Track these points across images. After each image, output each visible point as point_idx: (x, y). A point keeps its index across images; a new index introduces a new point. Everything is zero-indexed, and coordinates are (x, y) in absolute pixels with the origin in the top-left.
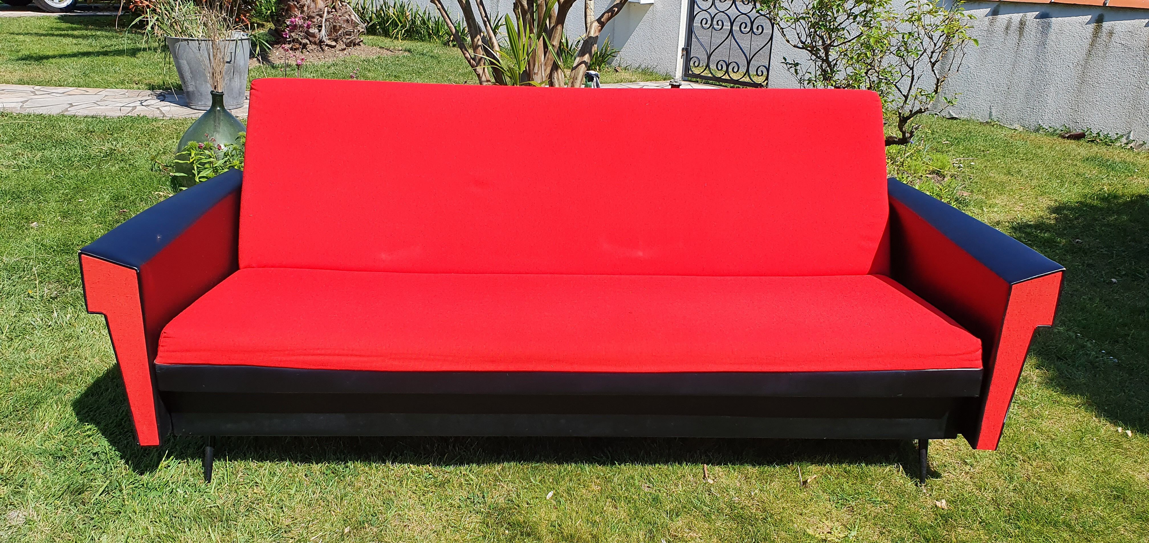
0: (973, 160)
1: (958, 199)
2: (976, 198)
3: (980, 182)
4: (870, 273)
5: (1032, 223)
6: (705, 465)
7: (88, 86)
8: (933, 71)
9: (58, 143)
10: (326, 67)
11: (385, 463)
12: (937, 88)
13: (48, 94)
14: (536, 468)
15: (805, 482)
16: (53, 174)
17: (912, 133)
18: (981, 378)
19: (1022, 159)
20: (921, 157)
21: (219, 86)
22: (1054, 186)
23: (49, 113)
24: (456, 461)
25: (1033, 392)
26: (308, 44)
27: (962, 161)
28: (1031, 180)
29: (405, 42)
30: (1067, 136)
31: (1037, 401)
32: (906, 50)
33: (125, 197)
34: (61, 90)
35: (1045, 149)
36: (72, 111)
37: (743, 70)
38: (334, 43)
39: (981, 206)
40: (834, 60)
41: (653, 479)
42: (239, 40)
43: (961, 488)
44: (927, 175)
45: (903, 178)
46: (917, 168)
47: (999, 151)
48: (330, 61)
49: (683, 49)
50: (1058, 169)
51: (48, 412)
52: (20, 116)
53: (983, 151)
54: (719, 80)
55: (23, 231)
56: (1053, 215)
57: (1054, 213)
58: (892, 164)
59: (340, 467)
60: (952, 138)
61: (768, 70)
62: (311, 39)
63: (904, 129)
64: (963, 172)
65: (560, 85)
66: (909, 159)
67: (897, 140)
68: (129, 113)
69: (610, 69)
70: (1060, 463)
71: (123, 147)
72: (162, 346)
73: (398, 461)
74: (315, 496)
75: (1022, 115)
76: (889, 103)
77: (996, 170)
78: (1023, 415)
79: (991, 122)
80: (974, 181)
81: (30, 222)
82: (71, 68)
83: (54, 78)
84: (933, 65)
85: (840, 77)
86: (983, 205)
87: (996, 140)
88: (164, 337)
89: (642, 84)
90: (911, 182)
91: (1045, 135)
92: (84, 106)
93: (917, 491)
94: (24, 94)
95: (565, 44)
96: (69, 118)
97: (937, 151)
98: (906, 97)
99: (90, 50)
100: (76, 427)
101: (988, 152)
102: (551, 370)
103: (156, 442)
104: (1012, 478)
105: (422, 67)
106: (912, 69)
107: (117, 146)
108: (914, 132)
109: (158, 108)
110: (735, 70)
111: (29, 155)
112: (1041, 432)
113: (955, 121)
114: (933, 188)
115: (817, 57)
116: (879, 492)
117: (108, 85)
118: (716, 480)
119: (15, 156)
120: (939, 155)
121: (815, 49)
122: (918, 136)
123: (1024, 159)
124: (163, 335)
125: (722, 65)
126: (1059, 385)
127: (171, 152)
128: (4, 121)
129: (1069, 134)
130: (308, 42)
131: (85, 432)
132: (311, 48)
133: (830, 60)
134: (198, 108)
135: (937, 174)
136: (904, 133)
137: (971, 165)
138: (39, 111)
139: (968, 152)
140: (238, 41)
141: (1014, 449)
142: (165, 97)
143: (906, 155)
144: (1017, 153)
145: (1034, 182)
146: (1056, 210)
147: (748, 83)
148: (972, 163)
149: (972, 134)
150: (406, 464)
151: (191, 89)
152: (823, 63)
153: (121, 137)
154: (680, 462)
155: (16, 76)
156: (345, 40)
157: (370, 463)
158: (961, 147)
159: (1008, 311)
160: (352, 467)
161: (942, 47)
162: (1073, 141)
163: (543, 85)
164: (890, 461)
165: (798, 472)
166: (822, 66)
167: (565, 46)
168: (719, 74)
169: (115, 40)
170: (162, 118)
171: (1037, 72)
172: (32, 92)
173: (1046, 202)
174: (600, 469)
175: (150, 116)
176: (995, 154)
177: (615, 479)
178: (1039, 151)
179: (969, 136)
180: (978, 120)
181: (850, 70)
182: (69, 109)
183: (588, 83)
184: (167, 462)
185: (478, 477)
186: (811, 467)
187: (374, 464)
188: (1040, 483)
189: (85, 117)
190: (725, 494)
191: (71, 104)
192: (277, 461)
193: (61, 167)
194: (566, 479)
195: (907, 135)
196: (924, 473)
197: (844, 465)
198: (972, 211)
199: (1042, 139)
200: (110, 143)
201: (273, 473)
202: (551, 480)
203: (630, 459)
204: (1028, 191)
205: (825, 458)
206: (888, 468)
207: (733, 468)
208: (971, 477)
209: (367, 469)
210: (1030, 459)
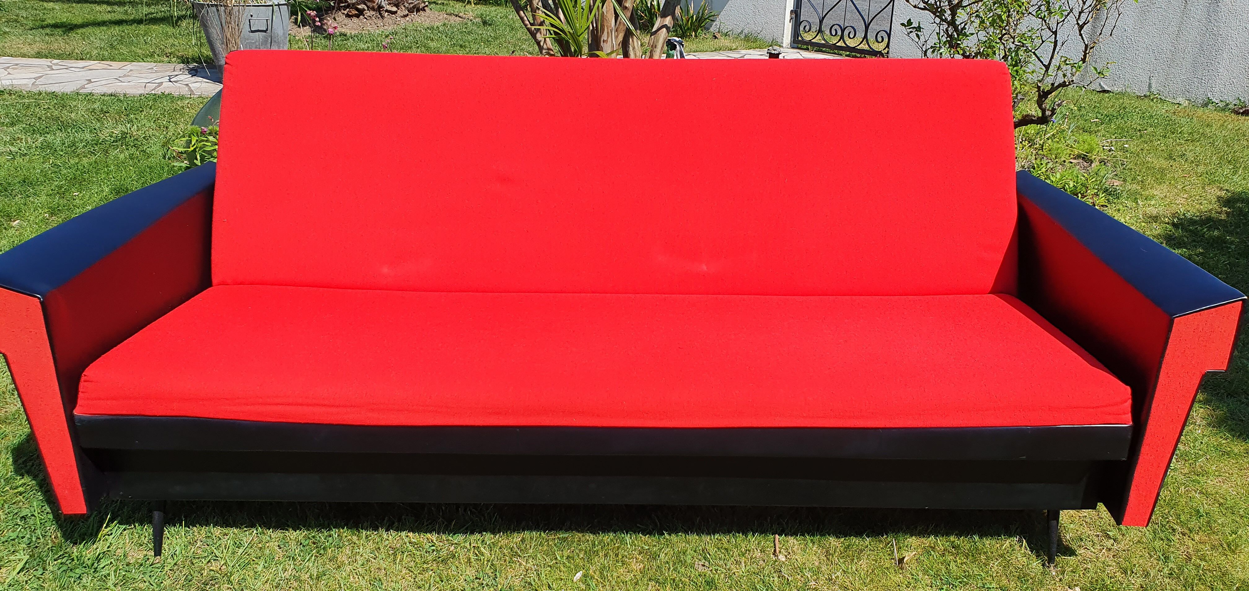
0: (1127, 141)
1: (1107, 190)
2: (1129, 188)
3: (1134, 169)
4: (992, 292)
5: (1198, 218)
6: (777, 536)
7: (113, 60)
8: (1081, 35)
9: (64, 126)
10: (384, 37)
11: (378, 531)
12: (1085, 56)
13: (66, 69)
14: (565, 539)
15: (901, 561)
16: (51, 163)
17: (1053, 111)
18: (1130, 437)
19: (1186, 140)
20: (1064, 138)
22: (1225, 173)
23: (62, 91)
24: (467, 528)
25: (1196, 439)
26: (365, 10)
27: (1114, 143)
28: (1197, 165)
29: (478, 6)
30: (1241, 111)
31: (1201, 453)
32: (1048, 9)
34: (81, 64)
35: (1214, 127)
36: (89, 88)
37: (860, 35)
38: (394, 9)
39: (1136, 199)
40: (962, 23)
41: (710, 555)
42: (275, 5)
43: (1100, 570)
44: (1072, 161)
45: (1042, 164)
46: (1059, 151)
47: (1160, 131)
48: (390, 29)
49: (792, 11)
50: (1230, 152)
52: (30, 95)
53: (1140, 130)
54: (833, 49)
56: (1225, 208)
57: (1226, 206)
58: (1030, 146)
59: (321, 536)
60: (1102, 115)
61: (889, 36)
62: (369, 4)
63: (1043, 106)
64: (1115, 157)
65: (635, 55)
66: (1050, 140)
67: (1035, 119)
68: (153, 90)
69: (708, 35)
70: (1230, 538)
71: (138, 130)
72: (82, 392)
73: (394, 528)
74: (285, 574)
75: (1188, 87)
76: (1028, 74)
77: (1155, 153)
78: (1183, 471)
79: (1150, 96)
80: (1128, 167)
81: (12, 220)
82: (98, 38)
83: (77, 51)
84: (1081, 28)
85: (970, 44)
86: (1138, 197)
87: (1155, 117)
88: (85, 381)
89: (744, 52)
90: (1052, 169)
91: (1215, 110)
92: (103, 83)
93: (1043, 573)
94: (39, 69)
95: (656, 7)
96: (84, 96)
97: (1084, 131)
98: (1047, 67)
99: (124, 17)
100: (7, 481)
101: (1145, 132)
103: (82, 509)
104: (1167, 558)
105: (493, 35)
106: (1055, 33)
107: (132, 129)
108: (1055, 109)
109: (187, 85)
110: (852, 36)
111: (29, 139)
112: (1207, 495)
113: (1107, 95)
114: (1078, 177)
115: (942, 20)
116: (994, 575)
117: (136, 58)
118: (789, 557)
119: (13, 141)
120: (1086, 136)
121: (939, 10)
122: (1061, 112)
123: (1189, 140)
124: (83, 378)
125: (836, 30)
126: (1231, 430)
128: (10, 99)
129: (1244, 109)
130: (366, 8)
131: (17, 488)
132: (368, 14)
133: (957, 23)
135: (1083, 158)
136: (1043, 111)
138: (52, 89)
139: (1122, 132)
140: (275, 7)
141: (1170, 518)
142: (197, 72)
143: (1047, 136)
144: (1180, 133)
145: (1201, 169)
146: (1229, 202)
147: (867, 50)
148: (1125, 146)
149: (1127, 110)
150: (404, 532)
152: (948, 27)
153: (136, 119)
154: (745, 531)
155: (36, 47)
156: (407, 5)
157: (359, 531)
158: (1112, 127)
159: (1167, 352)
160: (336, 536)
161: (1093, 5)
163: (613, 56)
164: (1011, 533)
165: (893, 547)
166: (947, 30)
167: (656, 9)
168: (834, 40)
169: (153, 7)
170: (189, 96)
171: (1207, 34)
172: (49, 67)
173: (1214, 193)
174: (644, 541)
175: (176, 94)
176: (1154, 134)
177: (662, 555)
178: (1208, 130)
179: (1122, 113)
180: (1134, 93)
181: (982, 35)
182: (86, 86)
183: (671, 52)
184: (109, 528)
185: (491, 550)
186: (910, 540)
187: (364, 532)
188: (1204, 566)
189: (102, 96)
190: (799, 577)
191: (90, 80)
192: (245, 527)
193: (61, 153)
194: (601, 554)
195: (1048, 113)
196: (1054, 549)
197: (952, 538)
198: (1124, 204)
199: (1211, 115)
200: (124, 126)
201: (238, 543)
202: (581, 556)
203: (683, 528)
204: (1194, 179)
205: (928, 529)
206: (1007, 542)
207: (812, 540)
208: (1114, 556)
209: (355, 538)
210: (1191, 531)
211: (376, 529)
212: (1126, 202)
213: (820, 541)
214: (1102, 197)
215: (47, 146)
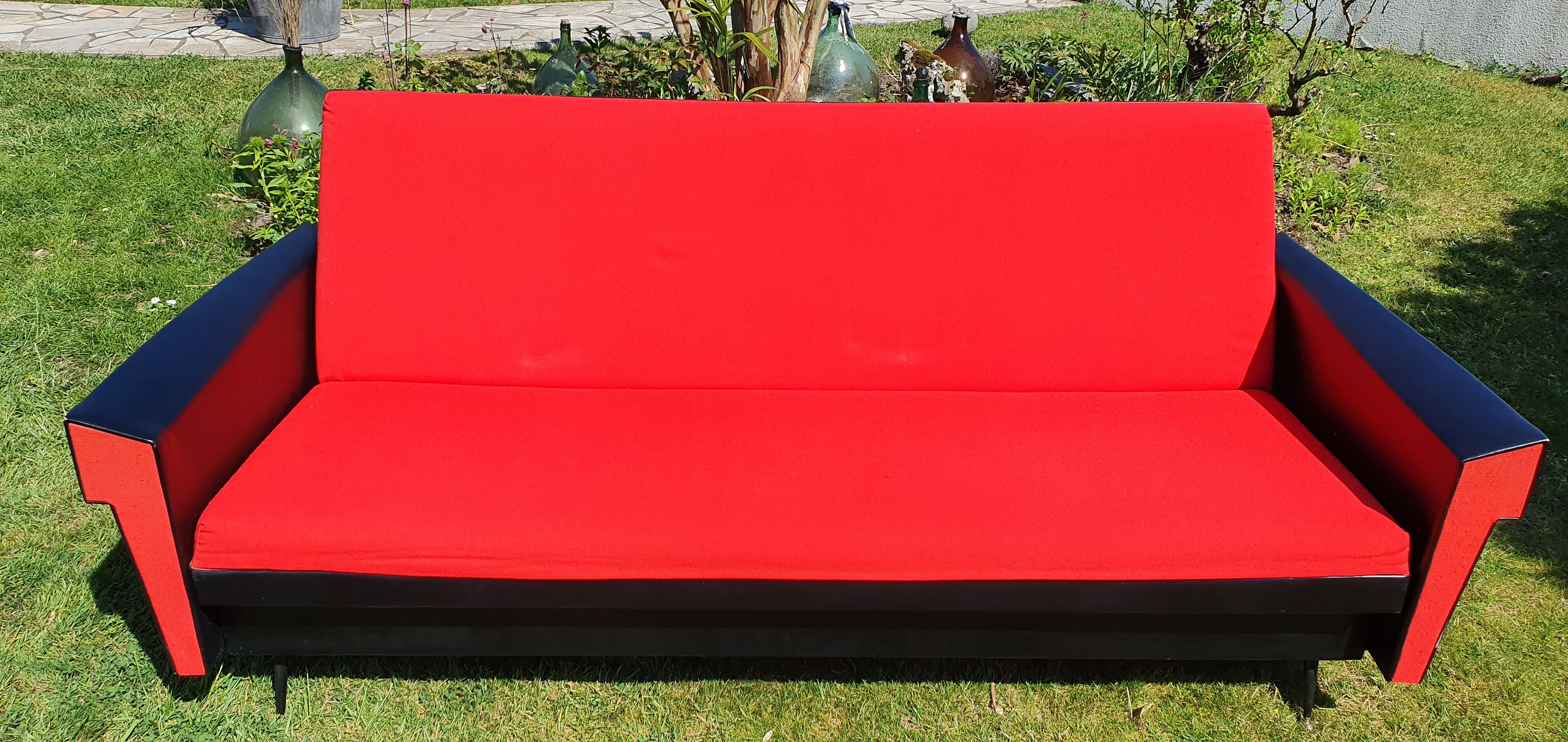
0: (1393, 126)
1: (1369, 200)
2: (1396, 196)
3: (1402, 168)
4: (1243, 387)
5: (1479, 241)
6: (993, 684)
8: (1345, 13)
9: (73, 107)
11: (533, 680)
13: (61, 17)
14: (749, 690)
15: (1137, 712)
16: (67, 163)
17: (1307, 102)
18: (1405, 590)
19: (1466, 125)
20: (1317, 126)
21: (294, 37)
22: (1513, 174)
23: (61, 52)
27: (1377, 130)
28: (1479, 162)
30: (1534, 79)
33: (168, 203)
34: (79, 9)
35: (1501, 104)
36: (95, 48)
39: (1404, 212)
41: (917, 708)
43: (1363, 724)
44: (1326, 155)
45: (1290, 164)
46: (1310, 142)
47: (1433, 110)
50: (1520, 143)
51: (54, 594)
52: (21, 58)
53: (1409, 109)
55: (23, 267)
56: (1511, 228)
57: (1512, 225)
59: (468, 687)
60: (1362, 86)
63: (1295, 96)
64: (1378, 149)
66: (1299, 127)
67: (1284, 110)
68: (174, 50)
70: (1512, 684)
71: (167, 112)
72: (199, 544)
73: (551, 677)
74: (432, 737)
75: (1469, 46)
77: (1427, 144)
79: (1421, 56)
80: (1395, 164)
81: (34, 250)
84: (1346, 5)
86: (1406, 209)
87: (1428, 88)
88: (202, 531)
90: (1302, 171)
91: (1502, 76)
92: (112, 38)
93: (1299, 730)
94: (27, 19)
96: (91, 60)
97: (1340, 110)
98: (1302, 51)
100: (95, 619)
101: (1415, 112)
102: (767, 577)
103: (199, 668)
104: (1439, 710)
106: (1313, 10)
107: (159, 111)
108: (1310, 99)
109: (217, 41)
111: (33, 127)
116: (1242, 730)
118: (1007, 709)
119: (14, 130)
120: (1343, 118)
123: (1469, 124)
124: (199, 528)
127: (235, 121)
129: (1537, 78)
131: (107, 628)
134: (273, 41)
135: (1339, 151)
136: (1295, 102)
137: (1390, 135)
138: (48, 48)
139: (1388, 112)
142: (227, 21)
143: (1296, 124)
144: (1459, 113)
145: (1483, 168)
146: (1515, 218)
148: (1391, 133)
149: (1394, 78)
150: (563, 681)
151: (262, 13)
153: (162, 95)
154: (957, 678)
157: (512, 681)
158: (1375, 104)
160: (486, 688)
162: (1542, 88)
164: (1261, 679)
165: (1127, 696)
170: (223, 59)
172: (38, 14)
173: (1499, 203)
174: (841, 690)
175: (206, 55)
176: (1426, 114)
177: (863, 709)
178: (1492, 109)
179: (1387, 83)
180: (1402, 52)
182: (90, 44)
184: (221, 681)
185: (665, 703)
186: (1146, 687)
187: (517, 682)
188: (1481, 720)
189: (113, 58)
190: (1020, 736)
191: (93, 35)
192: (379, 678)
193: (78, 149)
194: (791, 708)
195: (1300, 104)
196: (1311, 701)
197: (1193, 686)
198: (1390, 220)
199: (1497, 86)
200: (149, 107)
201: (373, 698)
202: (769, 709)
203: (884, 675)
204: (1474, 183)
205: (1165, 674)
206: (1257, 690)
207: (1033, 689)
208: (1378, 706)
209: (506, 689)
210: (1466, 675)
211: (530, 677)
212: (1392, 217)
213: (1042, 690)
214: (1363, 211)
215: (57, 138)
